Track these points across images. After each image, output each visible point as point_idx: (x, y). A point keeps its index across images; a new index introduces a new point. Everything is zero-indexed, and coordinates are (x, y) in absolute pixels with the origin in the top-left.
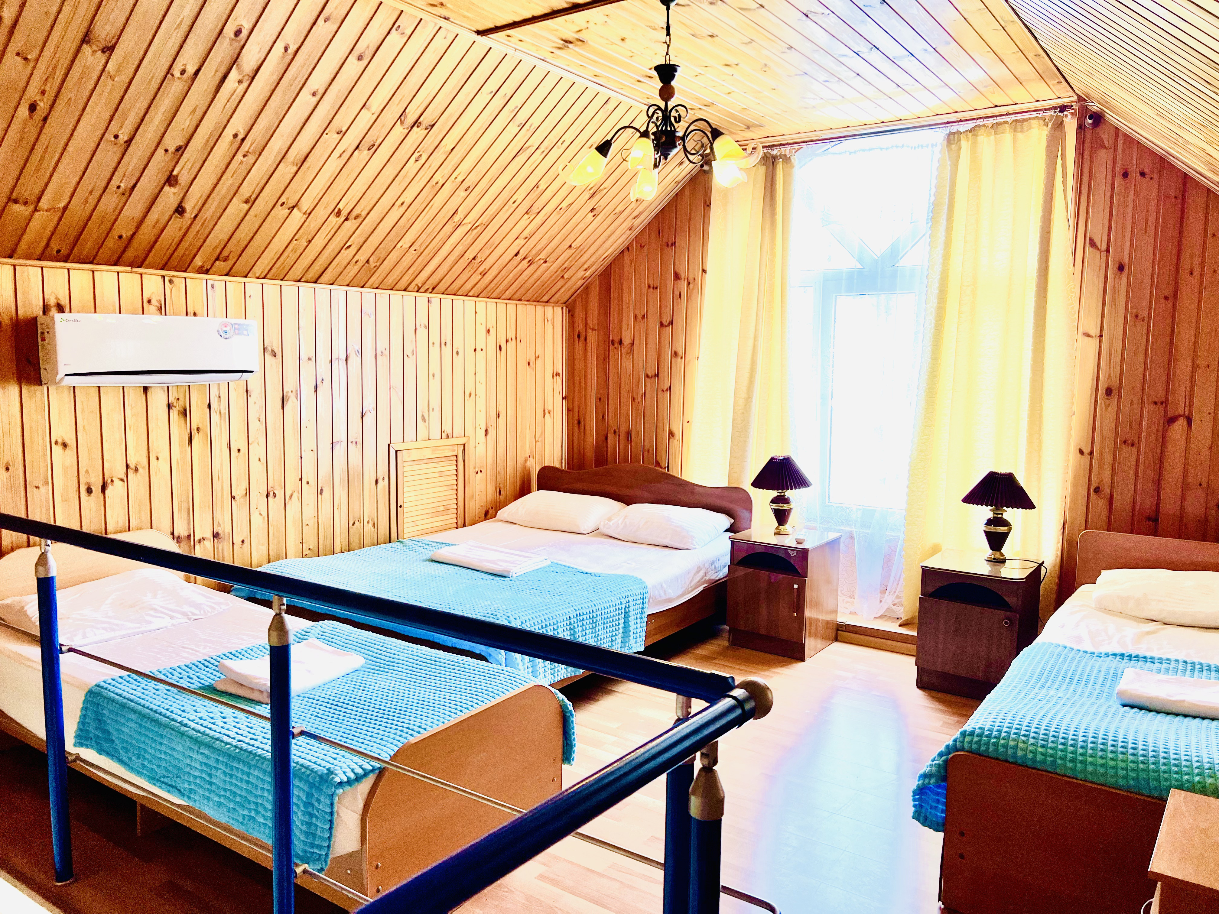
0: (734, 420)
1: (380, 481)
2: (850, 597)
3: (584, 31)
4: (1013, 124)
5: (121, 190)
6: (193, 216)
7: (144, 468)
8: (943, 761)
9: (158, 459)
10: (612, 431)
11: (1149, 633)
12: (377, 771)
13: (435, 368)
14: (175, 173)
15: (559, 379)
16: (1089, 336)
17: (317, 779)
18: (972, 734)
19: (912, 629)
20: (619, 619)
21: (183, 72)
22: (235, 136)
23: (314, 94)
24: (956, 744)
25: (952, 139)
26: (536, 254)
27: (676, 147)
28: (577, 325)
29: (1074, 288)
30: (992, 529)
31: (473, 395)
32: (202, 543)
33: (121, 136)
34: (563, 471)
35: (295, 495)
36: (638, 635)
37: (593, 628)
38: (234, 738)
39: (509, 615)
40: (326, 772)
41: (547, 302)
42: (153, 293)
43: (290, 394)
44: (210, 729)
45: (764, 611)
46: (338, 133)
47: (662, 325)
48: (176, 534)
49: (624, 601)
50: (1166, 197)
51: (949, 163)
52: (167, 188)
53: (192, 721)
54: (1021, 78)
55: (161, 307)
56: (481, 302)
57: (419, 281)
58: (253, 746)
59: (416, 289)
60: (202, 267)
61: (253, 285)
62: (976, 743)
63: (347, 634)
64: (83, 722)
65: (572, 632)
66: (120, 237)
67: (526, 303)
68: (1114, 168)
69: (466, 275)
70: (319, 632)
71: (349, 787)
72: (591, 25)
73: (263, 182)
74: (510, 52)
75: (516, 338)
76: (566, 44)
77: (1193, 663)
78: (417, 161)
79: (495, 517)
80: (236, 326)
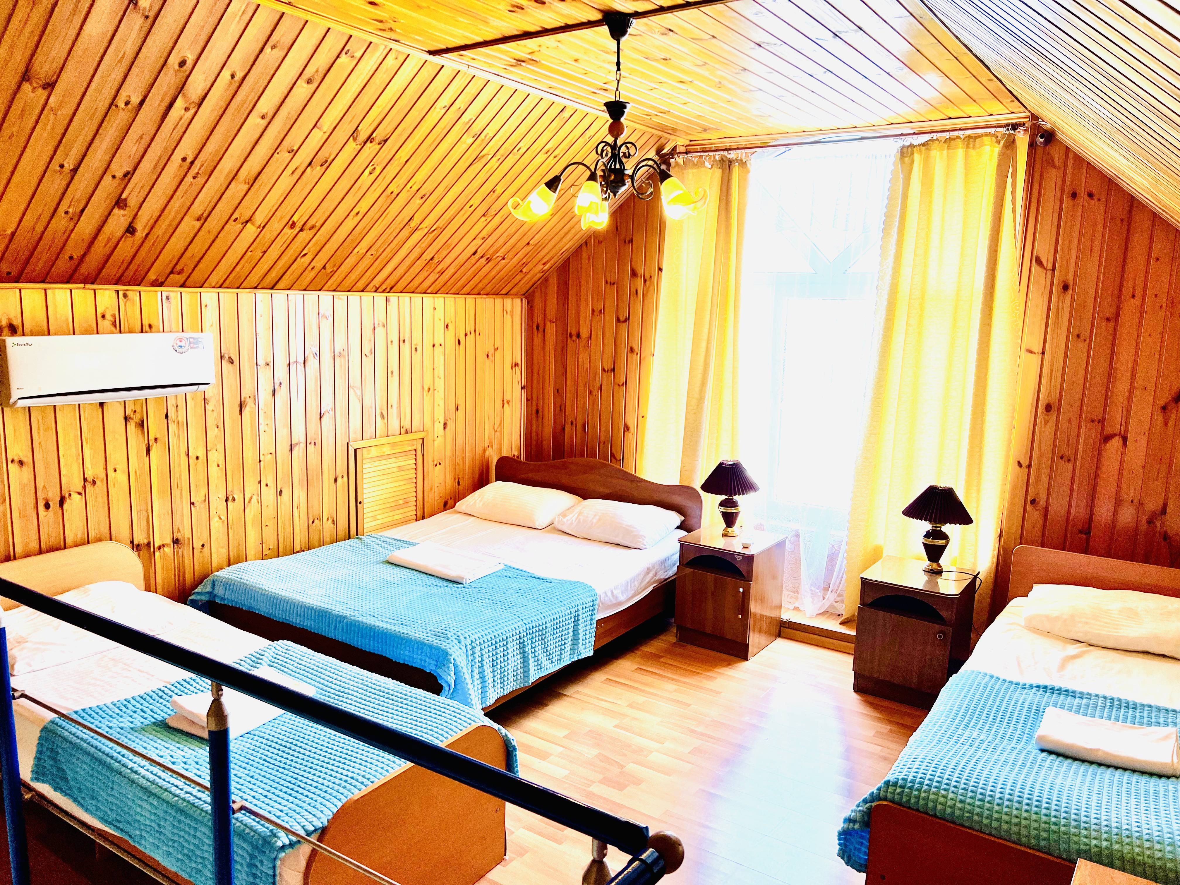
0: (686, 419)
1: (339, 480)
2: (794, 592)
3: (536, 53)
4: (966, 140)
5: (70, 214)
6: (144, 235)
7: (102, 480)
8: (867, 808)
9: (115, 471)
10: (570, 423)
11: (1074, 657)
12: (319, 831)
13: (394, 365)
14: (124, 196)
15: (518, 369)
16: (1031, 352)
17: (260, 842)
18: (895, 784)
19: (851, 628)
20: (568, 628)
21: (127, 103)
22: (184, 159)
23: (263, 117)
24: (879, 793)
25: (906, 152)
26: (495, 251)
27: (625, 185)
28: (535, 316)
29: (1019, 306)
30: (930, 541)
31: (432, 390)
32: (161, 550)
33: (66, 165)
34: (521, 462)
35: (255, 498)
36: (587, 641)
37: (542, 639)
38: (181, 789)
39: (459, 634)
40: (269, 834)
41: (506, 294)
42: (107, 308)
43: (248, 400)
44: (160, 777)
45: (710, 605)
46: (289, 152)
47: (618, 320)
48: (136, 542)
49: (573, 610)
50: (1112, 218)
51: (901, 176)
52: (116, 211)
53: (143, 767)
54: (975, 97)
55: (115, 321)
56: (439, 299)
57: (377, 282)
58: (200, 799)
59: (374, 289)
60: (156, 280)
61: (209, 296)
62: (898, 794)
63: (299, 657)
64: (38, 759)
65: (521, 646)
66: (71, 258)
67: (485, 296)
68: (1063, 186)
69: (424, 274)
70: (272, 654)
71: (291, 850)
72: (542, 49)
73: (215, 201)
74: (463, 68)
75: (475, 331)
76: (519, 63)
77: (1112, 699)
78: (371, 173)
79: (454, 507)
80: (191, 340)
